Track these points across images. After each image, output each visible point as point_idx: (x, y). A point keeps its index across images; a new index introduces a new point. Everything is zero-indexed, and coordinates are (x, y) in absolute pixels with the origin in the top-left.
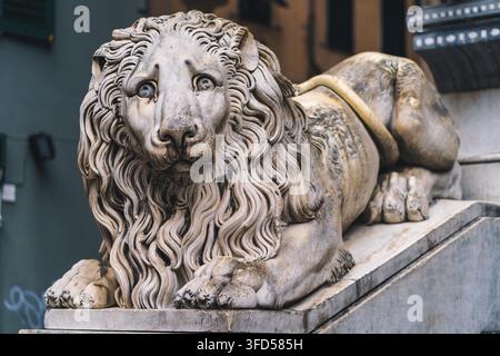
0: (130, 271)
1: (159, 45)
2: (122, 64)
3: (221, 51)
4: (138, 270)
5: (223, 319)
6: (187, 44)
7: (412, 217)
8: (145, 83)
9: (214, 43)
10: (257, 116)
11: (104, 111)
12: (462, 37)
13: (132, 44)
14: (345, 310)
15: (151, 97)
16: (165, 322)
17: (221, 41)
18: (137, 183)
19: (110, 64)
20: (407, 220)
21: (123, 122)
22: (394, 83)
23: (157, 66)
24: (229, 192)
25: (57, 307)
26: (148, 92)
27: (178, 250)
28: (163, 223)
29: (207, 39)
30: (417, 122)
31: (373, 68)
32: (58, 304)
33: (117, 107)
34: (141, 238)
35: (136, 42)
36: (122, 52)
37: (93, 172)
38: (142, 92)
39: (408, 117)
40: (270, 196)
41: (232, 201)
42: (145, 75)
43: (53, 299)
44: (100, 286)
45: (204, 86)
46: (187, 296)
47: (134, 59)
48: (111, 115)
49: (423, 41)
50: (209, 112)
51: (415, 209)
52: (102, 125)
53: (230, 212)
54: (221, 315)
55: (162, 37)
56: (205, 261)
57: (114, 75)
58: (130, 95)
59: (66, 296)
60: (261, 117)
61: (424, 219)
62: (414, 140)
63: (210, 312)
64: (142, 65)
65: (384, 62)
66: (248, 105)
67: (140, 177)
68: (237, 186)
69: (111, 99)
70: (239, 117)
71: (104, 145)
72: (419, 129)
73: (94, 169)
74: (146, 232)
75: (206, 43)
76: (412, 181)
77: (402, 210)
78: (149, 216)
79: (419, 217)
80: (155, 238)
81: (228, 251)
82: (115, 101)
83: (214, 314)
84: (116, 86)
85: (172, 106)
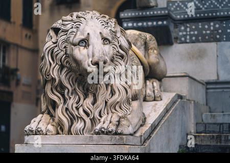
0: (69, 119)
1: (86, 25)
2: (69, 32)
3: (109, 28)
4: (73, 119)
5: (122, 139)
6: (97, 25)
7: (157, 99)
8: (82, 41)
9: (107, 25)
10: (120, 56)
11: (60, 51)
12: (145, 24)
13: (73, 23)
14: (150, 136)
15: (85, 46)
16: (92, 141)
17: (109, 24)
18: (71, 82)
19: (63, 31)
20: (154, 100)
21: (68, 56)
22: (146, 43)
23: (88, 34)
24: (110, 87)
25: (33, 135)
26: (84, 44)
27: (93, 111)
28: (84, 99)
29: (104, 23)
30: (158, 60)
31: (137, 37)
32: (34, 133)
33: (66, 50)
34: (75, 105)
35: (75, 23)
36: (69, 26)
37: (52, 76)
38: (80, 44)
39: (154, 58)
40: (127, 89)
41: (111, 91)
42: (83, 37)
43: (32, 131)
44: (53, 125)
45: (106, 43)
46: (103, 130)
47: (75, 30)
48: (62, 53)
49: (127, 25)
50: (109, 54)
51: (158, 96)
52: (58, 57)
53: (111, 95)
54: (121, 138)
55: (87, 22)
56: (102, 115)
57: (65, 36)
58: (75, 45)
59: (39, 130)
60: (122, 57)
61: (161, 100)
62: (156, 68)
63: (116, 136)
64: (79, 33)
65: (140, 34)
66: (118, 52)
67: (72, 80)
68: (114, 85)
69: (63, 46)
70: (115, 56)
71: (57, 66)
72: (158, 63)
73: (53, 76)
74: (77, 103)
75: (103, 25)
76: (155, 84)
77: (153, 96)
78: (77, 97)
79: (159, 99)
80: (82, 105)
81: (110, 111)
82: (65, 47)
83: (117, 137)
84: (66, 41)
85: (98, 51)
